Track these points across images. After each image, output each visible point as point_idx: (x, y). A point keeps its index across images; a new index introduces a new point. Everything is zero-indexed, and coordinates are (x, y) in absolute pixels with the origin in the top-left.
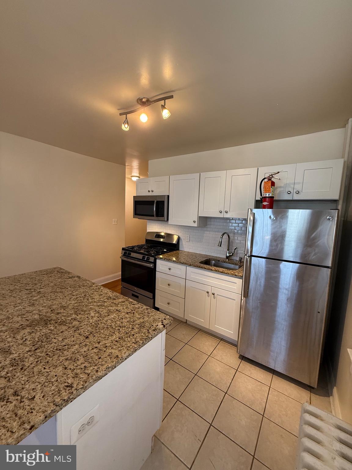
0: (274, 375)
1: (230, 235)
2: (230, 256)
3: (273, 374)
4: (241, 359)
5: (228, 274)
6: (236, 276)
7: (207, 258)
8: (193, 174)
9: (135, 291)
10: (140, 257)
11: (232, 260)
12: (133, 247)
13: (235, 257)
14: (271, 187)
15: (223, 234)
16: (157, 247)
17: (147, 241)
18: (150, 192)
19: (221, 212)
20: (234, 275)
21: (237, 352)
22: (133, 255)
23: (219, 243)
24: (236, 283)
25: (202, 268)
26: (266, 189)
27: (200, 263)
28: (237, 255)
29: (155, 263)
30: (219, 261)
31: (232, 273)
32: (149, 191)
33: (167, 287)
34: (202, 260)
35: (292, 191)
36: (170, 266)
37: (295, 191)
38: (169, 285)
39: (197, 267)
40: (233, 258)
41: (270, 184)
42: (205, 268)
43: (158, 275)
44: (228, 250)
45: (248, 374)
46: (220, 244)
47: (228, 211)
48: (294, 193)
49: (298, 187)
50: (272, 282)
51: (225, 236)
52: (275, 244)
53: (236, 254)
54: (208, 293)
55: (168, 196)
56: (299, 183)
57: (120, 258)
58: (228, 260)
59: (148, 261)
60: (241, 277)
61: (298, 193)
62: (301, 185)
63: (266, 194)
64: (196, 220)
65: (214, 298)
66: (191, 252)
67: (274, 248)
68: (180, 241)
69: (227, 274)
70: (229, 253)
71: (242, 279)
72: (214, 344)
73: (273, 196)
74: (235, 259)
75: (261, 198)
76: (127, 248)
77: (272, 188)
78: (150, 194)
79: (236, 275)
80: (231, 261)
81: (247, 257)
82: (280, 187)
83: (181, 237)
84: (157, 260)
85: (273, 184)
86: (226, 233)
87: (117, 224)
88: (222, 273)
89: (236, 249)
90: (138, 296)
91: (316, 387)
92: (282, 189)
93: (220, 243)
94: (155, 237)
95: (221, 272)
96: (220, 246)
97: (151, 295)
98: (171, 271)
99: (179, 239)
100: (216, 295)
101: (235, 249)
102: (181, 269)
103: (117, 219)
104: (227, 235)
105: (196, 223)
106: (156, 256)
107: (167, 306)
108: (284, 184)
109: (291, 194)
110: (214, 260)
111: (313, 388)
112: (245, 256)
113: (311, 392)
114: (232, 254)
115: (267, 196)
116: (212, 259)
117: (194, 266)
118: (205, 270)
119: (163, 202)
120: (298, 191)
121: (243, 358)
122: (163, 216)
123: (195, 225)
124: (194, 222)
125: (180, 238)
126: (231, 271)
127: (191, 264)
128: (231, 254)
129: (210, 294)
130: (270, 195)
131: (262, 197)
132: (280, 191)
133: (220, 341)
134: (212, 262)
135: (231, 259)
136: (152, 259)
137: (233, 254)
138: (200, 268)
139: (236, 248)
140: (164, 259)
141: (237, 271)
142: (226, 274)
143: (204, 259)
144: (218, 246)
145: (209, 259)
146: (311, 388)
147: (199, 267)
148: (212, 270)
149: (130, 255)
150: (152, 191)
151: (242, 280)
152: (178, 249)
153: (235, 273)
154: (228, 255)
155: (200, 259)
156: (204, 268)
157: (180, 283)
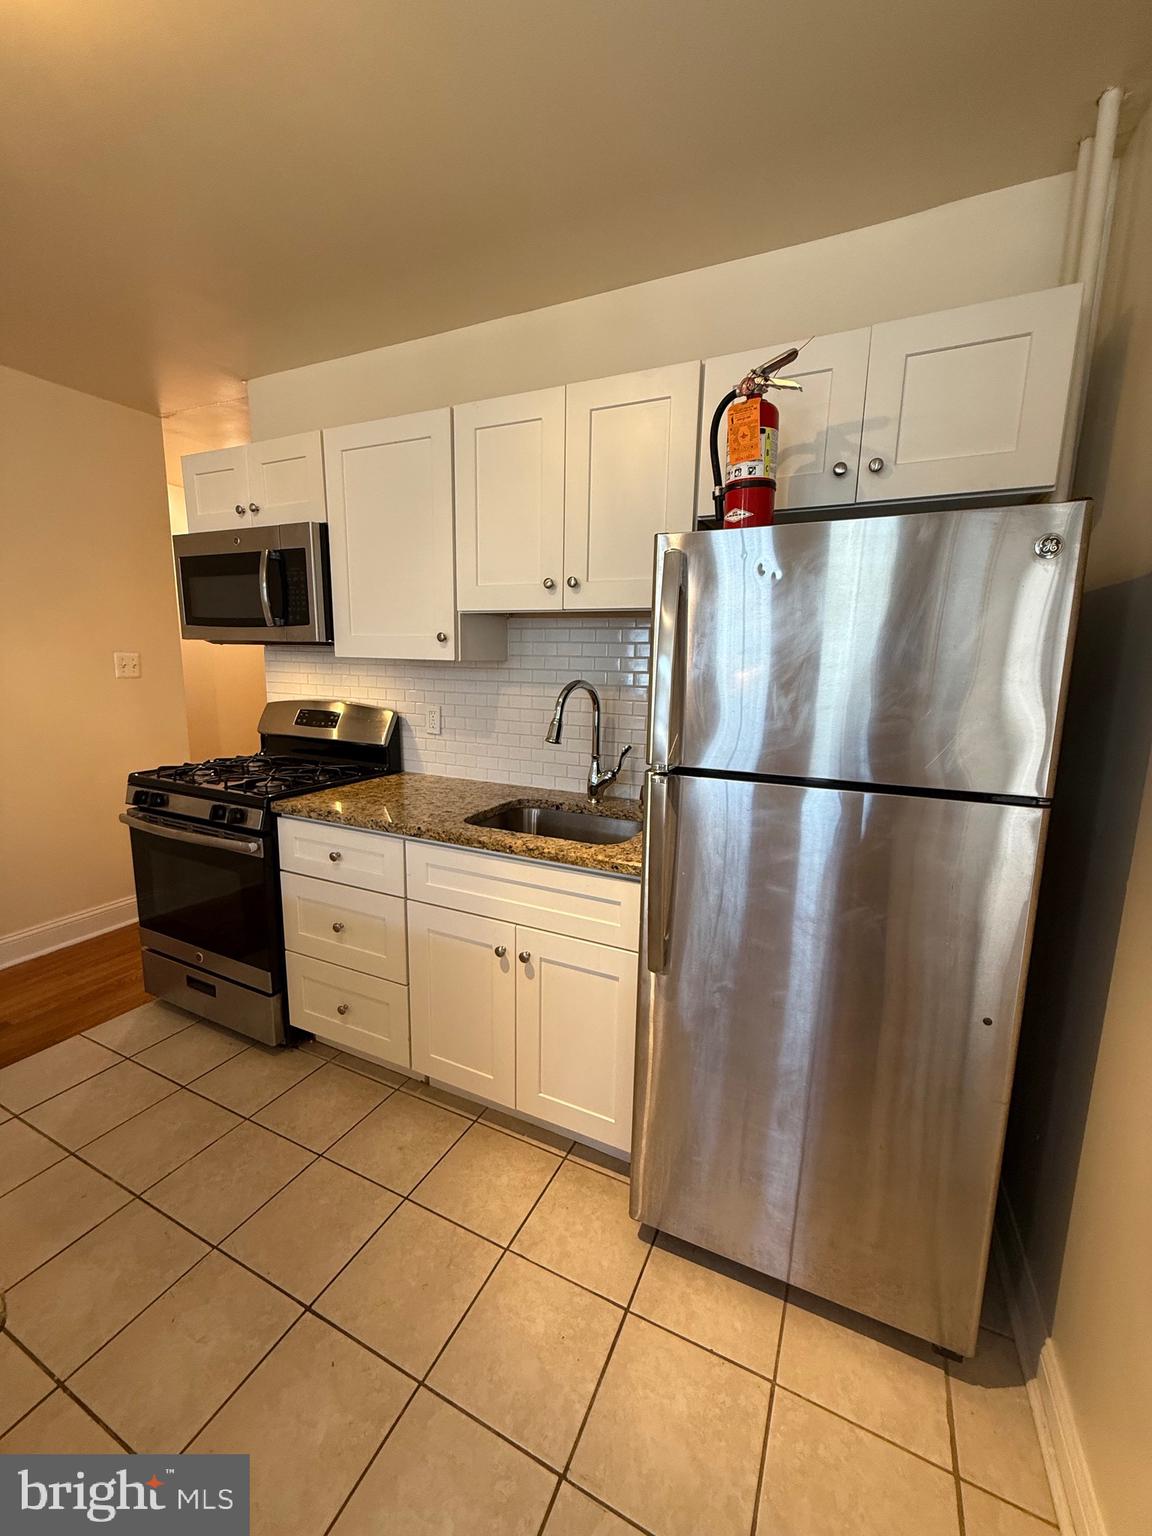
0: (789, 1305)
1: (600, 695)
2: (602, 783)
3: (786, 1301)
4: (648, 1242)
5: (583, 862)
6: (615, 871)
7: (510, 799)
8: (425, 413)
9: (201, 963)
10: (202, 808)
11: (614, 799)
12: (185, 771)
13: (626, 788)
14: (763, 431)
15: (569, 689)
16: (299, 762)
17: (267, 740)
18: (246, 515)
19: (552, 587)
20: (607, 867)
21: (632, 1214)
22: (179, 803)
23: (550, 731)
24: (619, 904)
25: (469, 842)
26: (736, 440)
27: (466, 821)
28: (633, 778)
29: (269, 835)
30: (558, 808)
31: (600, 857)
32: (240, 511)
33: (331, 939)
34: (481, 809)
35: (852, 465)
36: (334, 846)
37: (865, 461)
38: (336, 929)
39: (449, 840)
40: (617, 794)
41: (756, 414)
42: (483, 845)
43: (289, 887)
44: (594, 758)
45: (677, 1323)
46: (555, 734)
47: (581, 578)
48: (864, 474)
49: (878, 443)
50: (774, 888)
51: (580, 697)
52: (785, 703)
53: (629, 773)
54: (500, 953)
55: (324, 529)
56: (883, 422)
57: (122, 819)
58: (598, 802)
59: (237, 827)
60: (636, 876)
61: (878, 469)
62: (892, 428)
63: (739, 470)
64: (449, 631)
65: (530, 974)
66: (447, 779)
67: (779, 724)
68: (405, 734)
69: (577, 864)
70: (598, 772)
71: (638, 882)
72: (535, 1178)
73: (771, 477)
74: (628, 797)
75: (717, 494)
76: (155, 777)
77: (764, 436)
78: (249, 522)
79: (615, 867)
80: (608, 804)
81: (657, 777)
82: (803, 448)
83: (409, 718)
84: (279, 819)
85: (769, 415)
86: (579, 682)
87: (136, 675)
88: (558, 860)
89: (629, 754)
90: (213, 988)
91: (970, 1353)
92: (809, 458)
93: (556, 728)
94: (297, 723)
95: (551, 859)
96: (557, 741)
97: (263, 979)
98: (343, 865)
99: (398, 724)
100: (534, 962)
101: (623, 754)
102: (383, 856)
103: (136, 655)
104: (587, 695)
105: (451, 643)
106: (273, 805)
107: (337, 1020)
108: (819, 434)
109: (850, 479)
110: (538, 804)
111: (959, 1358)
112: (646, 776)
113: (947, 1373)
114: (609, 775)
115: (744, 475)
116: (528, 801)
117: (435, 838)
118: (485, 851)
119: (300, 555)
120: (881, 461)
121: (654, 1236)
122: (305, 620)
123: (447, 653)
124: (442, 638)
125: (404, 723)
126: (595, 848)
127: (423, 829)
128: (606, 772)
129: (511, 957)
130: (759, 473)
131: (721, 490)
132: (800, 469)
133: (565, 1158)
134: (530, 814)
135: (609, 798)
136: (255, 819)
137: (614, 774)
138: (463, 843)
139: (627, 751)
140: (305, 812)
141: (622, 845)
142: (573, 863)
143: (495, 803)
144: (547, 740)
145: (520, 801)
146: (947, 1357)
147: (457, 840)
148: (512, 852)
149: (165, 803)
150: (256, 510)
151: (639, 886)
152: (396, 767)
153: (611, 857)
154: (595, 780)
155: (476, 802)
156: (480, 842)
157: (384, 920)
